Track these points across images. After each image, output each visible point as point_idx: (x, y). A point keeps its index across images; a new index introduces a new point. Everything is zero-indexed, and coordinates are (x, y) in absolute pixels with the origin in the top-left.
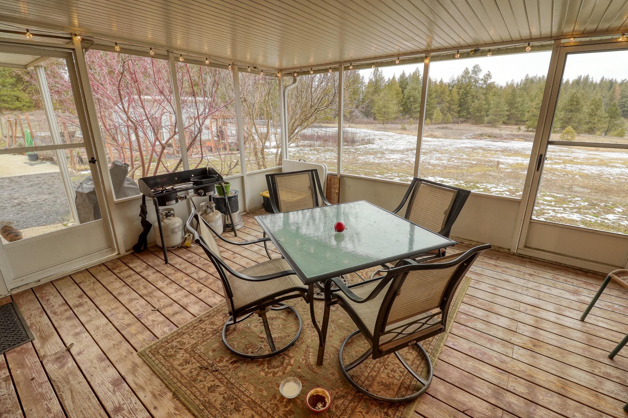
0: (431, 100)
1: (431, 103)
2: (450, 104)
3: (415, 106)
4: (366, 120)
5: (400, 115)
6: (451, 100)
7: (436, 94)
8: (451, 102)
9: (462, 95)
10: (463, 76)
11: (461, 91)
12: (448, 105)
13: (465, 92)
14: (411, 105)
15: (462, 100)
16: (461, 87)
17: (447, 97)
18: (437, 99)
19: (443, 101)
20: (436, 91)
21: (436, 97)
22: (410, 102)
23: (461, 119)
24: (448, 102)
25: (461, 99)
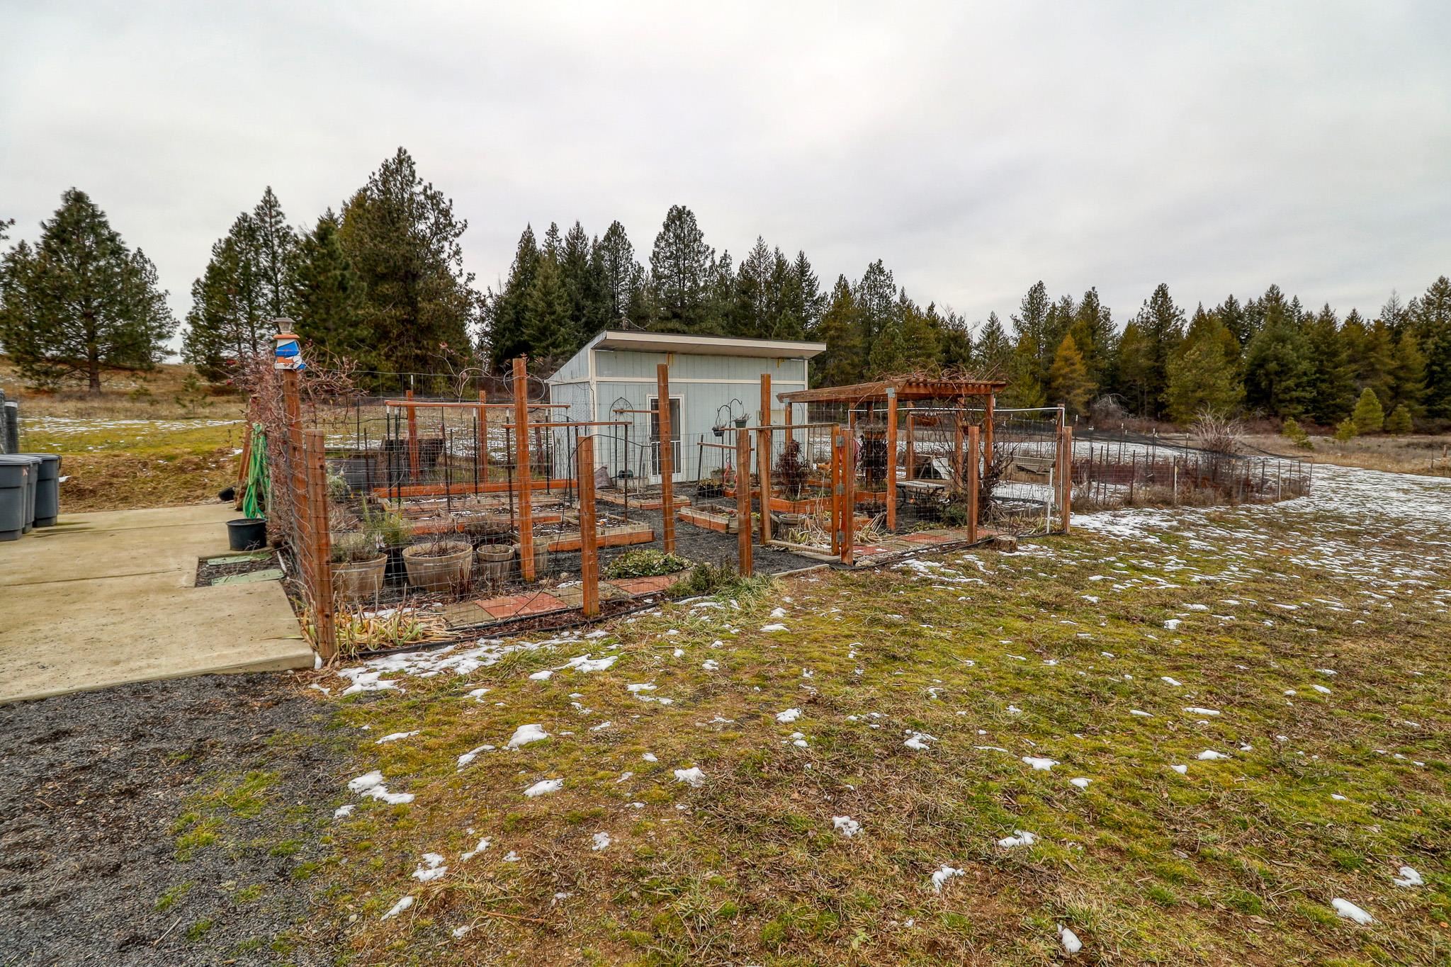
0: (1336, 367)
1: (1339, 377)
2: (1397, 378)
3: (1284, 384)
4: (1136, 422)
5: (1240, 408)
6: (1402, 368)
7: (1350, 352)
8: (1402, 374)
9: (1435, 354)
10: (1429, 302)
11: (1430, 341)
12: (1390, 380)
13: (1445, 344)
14: (1271, 383)
15: (1435, 368)
16: (1429, 331)
17: (1387, 360)
18: (1354, 367)
19: (1373, 370)
20: (1351, 344)
21: (1352, 360)
22: (1267, 374)
23: (1438, 421)
24: (1390, 373)
25: (1433, 363)
